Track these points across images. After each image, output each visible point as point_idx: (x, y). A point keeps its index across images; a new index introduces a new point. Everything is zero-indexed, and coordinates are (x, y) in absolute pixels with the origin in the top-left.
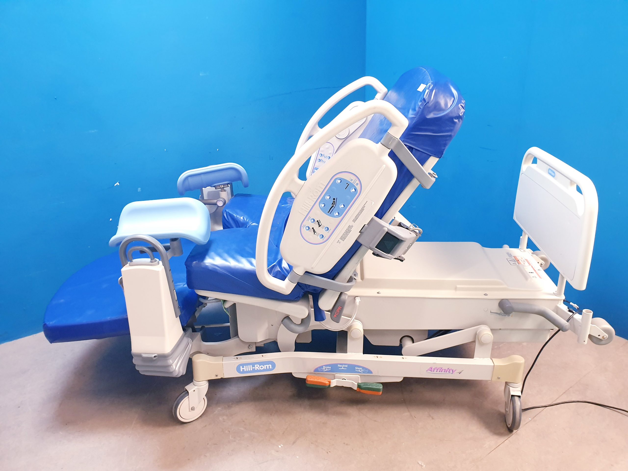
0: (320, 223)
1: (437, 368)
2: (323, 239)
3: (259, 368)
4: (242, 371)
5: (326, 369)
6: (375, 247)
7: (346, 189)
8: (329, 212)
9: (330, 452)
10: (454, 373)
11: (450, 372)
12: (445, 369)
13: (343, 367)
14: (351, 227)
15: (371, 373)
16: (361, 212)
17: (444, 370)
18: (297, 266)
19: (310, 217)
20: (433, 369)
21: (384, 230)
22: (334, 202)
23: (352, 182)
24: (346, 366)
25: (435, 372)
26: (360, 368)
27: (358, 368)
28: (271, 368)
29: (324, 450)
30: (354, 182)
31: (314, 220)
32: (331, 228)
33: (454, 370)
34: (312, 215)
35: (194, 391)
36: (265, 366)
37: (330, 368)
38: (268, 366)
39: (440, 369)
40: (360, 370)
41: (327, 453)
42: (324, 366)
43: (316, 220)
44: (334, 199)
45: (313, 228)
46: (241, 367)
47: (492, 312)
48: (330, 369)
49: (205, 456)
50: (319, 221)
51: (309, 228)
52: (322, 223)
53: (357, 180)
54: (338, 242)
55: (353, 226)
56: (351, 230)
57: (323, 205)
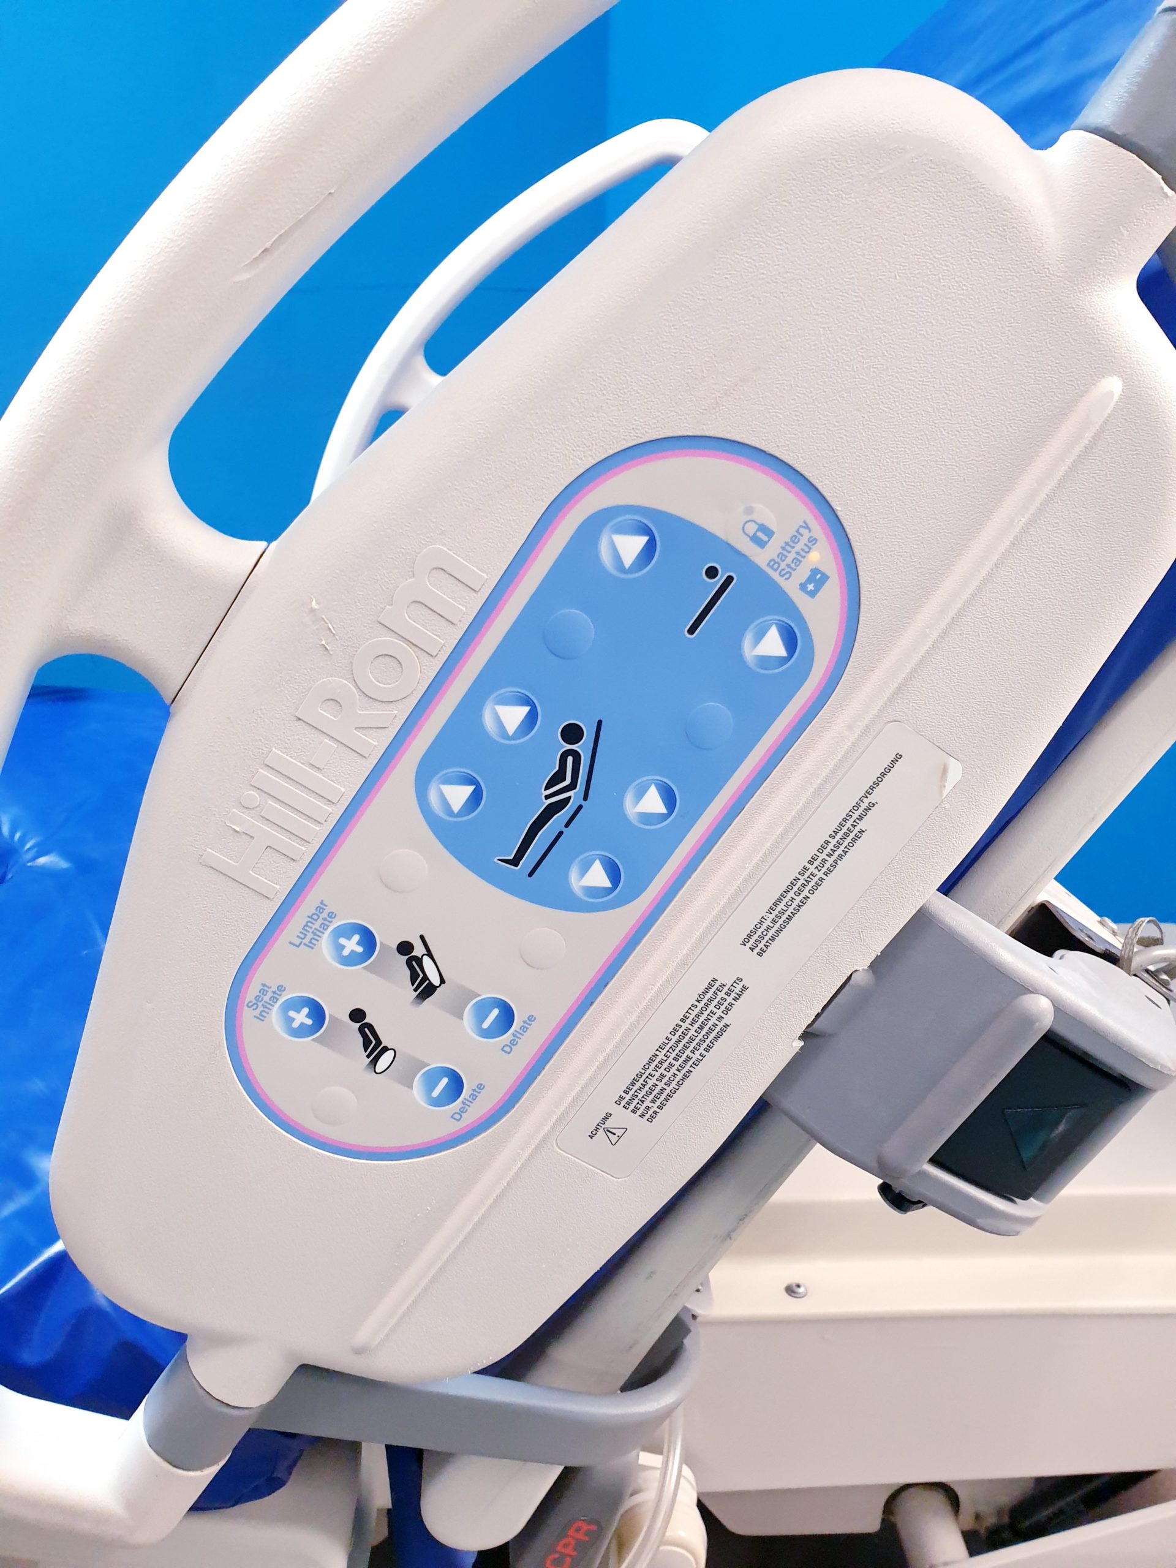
0: (427, 961)
2: (463, 1111)
6: (935, 1161)
7: (691, 631)
8: (515, 862)
14: (730, 999)
16: (828, 864)
18: (221, 1340)
19: (322, 914)
21: (1027, 1020)
22: (570, 759)
23: (761, 557)
30: (782, 556)
31: (368, 940)
32: (540, 1012)
34: (346, 896)
43: (388, 938)
44: (572, 733)
45: (357, 1015)
50: (419, 950)
51: (318, 1013)
53: (813, 541)
54: (603, 1127)
55: (744, 988)
56: (721, 1025)
57: (458, 795)
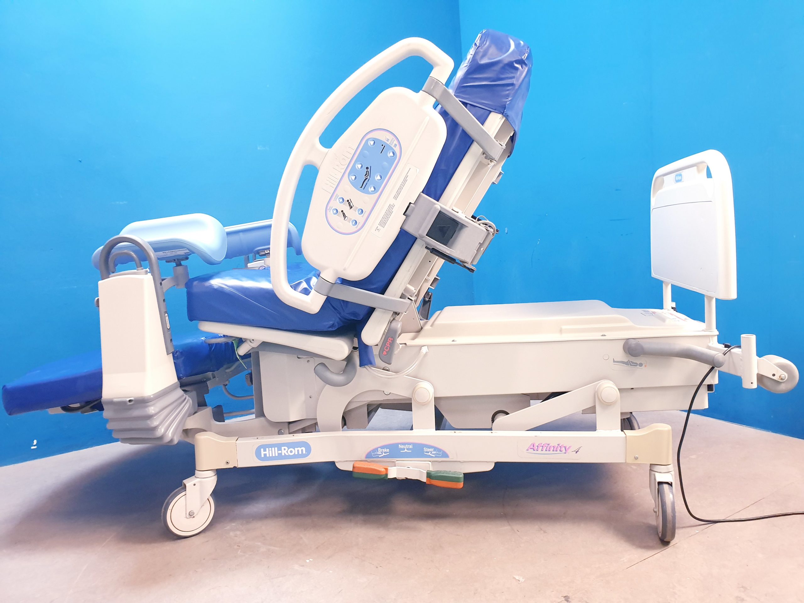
0: (351, 203)
1: (542, 444)
2: (357, 227)
3: (287, 452)
4: (263, 456)
5: (382, 453)
6: (426, 235)
7: (381, 153)
8: (361, 187)
9: (380, 566)
10: (568, 452)
11: (562, 451)
12: (553, 445)
13: (406, 449)
14: (393, 207)
15: (447, 456)
16: (404, 184)
17: (553, 448)
18: (326, 270)
19: (337, 196)
20: (536, 446)
21: (436, 209)
22: (367, 172)
23: (388, 143)
24: (411, 447)
25: (540, 451)
26: (431, 450)
27: (427, 449)
28: (304, 452)
29: (373, 564)
30: (391, 142)
31: (343, 200)
32: (367, 210)
33: (568, 448)
34: (340, 193)
35: (195, 485)
36: (296, 449)
37: (388, 450)
38: (300, 449)
39: (547, 445)
40: (430, 452)
41: (377, 567)
42: (379, 449)
43: (346, 199)
45: (342, 211)
46: (262, 450)
47: (615, 360)
48: (388, 453)
49: (195, 571)
50: (350, 201)
51: (337, 211)
52: (354, 203)
53: (394, 140)
54: (377, 229)
55: (394, 205)
56: (392, 211)
57: (353, 178)
